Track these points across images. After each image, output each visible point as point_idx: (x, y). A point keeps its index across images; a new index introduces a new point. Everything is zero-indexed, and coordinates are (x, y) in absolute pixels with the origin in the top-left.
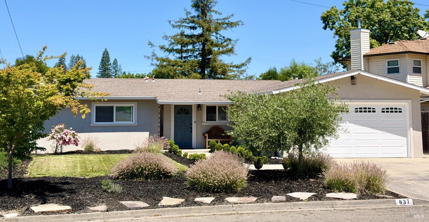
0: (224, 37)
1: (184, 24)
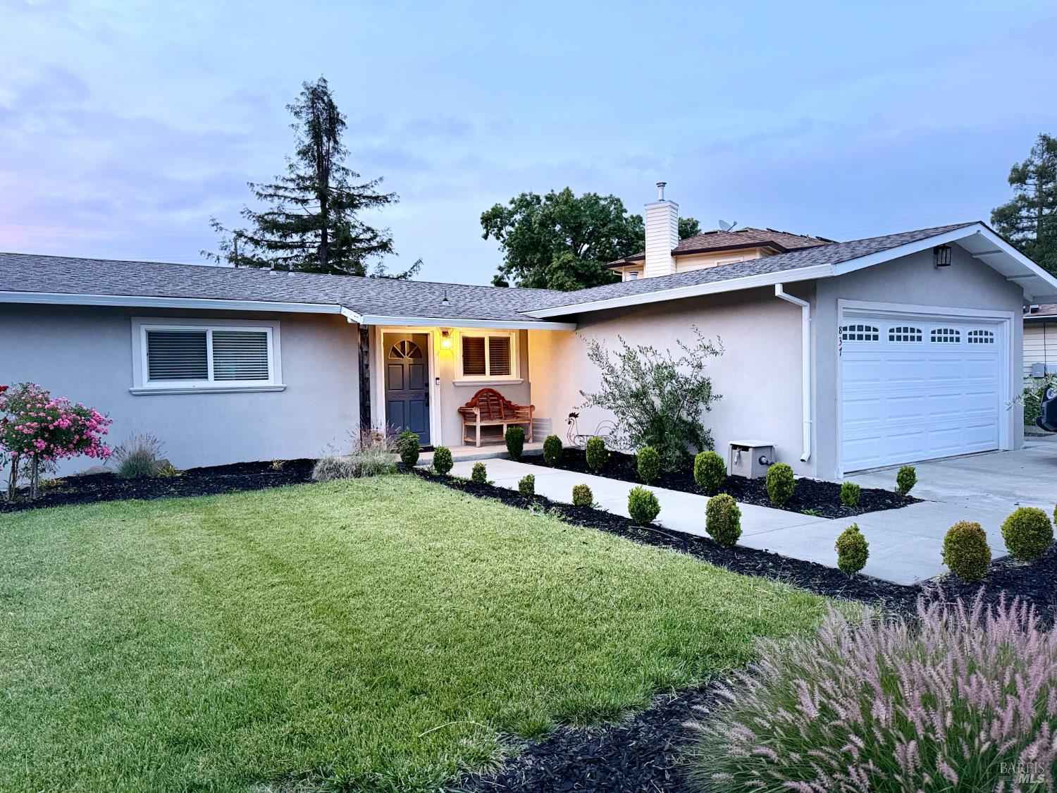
0: (362, 225)
1: (284, 192)
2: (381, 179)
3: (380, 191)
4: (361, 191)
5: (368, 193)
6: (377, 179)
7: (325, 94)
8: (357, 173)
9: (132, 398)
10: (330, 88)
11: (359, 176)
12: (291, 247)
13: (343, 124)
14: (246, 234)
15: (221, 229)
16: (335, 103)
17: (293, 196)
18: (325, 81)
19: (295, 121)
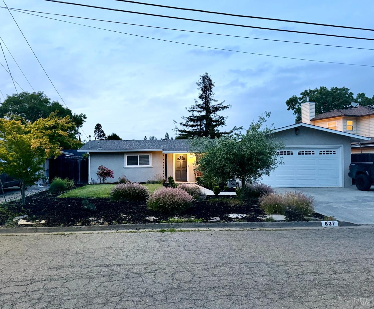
0: (219, 116)
1: (195, 109)
2: (224, 101)
3: (224, 105)
4: (219, 106)
5: (221, 106)
6: (223, 101)
7: (207, 77)
8: (217, 100)
9: (124, 169)
10: (209, 75)
11: (218, 101)
12: (197, 126)
13: (213, 85)
14: (183, 123)
15: (176, 123)
16: (211, 79)
17: (197, 110)
18: (207, 73)
19: (199, 87)
